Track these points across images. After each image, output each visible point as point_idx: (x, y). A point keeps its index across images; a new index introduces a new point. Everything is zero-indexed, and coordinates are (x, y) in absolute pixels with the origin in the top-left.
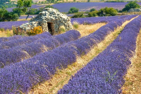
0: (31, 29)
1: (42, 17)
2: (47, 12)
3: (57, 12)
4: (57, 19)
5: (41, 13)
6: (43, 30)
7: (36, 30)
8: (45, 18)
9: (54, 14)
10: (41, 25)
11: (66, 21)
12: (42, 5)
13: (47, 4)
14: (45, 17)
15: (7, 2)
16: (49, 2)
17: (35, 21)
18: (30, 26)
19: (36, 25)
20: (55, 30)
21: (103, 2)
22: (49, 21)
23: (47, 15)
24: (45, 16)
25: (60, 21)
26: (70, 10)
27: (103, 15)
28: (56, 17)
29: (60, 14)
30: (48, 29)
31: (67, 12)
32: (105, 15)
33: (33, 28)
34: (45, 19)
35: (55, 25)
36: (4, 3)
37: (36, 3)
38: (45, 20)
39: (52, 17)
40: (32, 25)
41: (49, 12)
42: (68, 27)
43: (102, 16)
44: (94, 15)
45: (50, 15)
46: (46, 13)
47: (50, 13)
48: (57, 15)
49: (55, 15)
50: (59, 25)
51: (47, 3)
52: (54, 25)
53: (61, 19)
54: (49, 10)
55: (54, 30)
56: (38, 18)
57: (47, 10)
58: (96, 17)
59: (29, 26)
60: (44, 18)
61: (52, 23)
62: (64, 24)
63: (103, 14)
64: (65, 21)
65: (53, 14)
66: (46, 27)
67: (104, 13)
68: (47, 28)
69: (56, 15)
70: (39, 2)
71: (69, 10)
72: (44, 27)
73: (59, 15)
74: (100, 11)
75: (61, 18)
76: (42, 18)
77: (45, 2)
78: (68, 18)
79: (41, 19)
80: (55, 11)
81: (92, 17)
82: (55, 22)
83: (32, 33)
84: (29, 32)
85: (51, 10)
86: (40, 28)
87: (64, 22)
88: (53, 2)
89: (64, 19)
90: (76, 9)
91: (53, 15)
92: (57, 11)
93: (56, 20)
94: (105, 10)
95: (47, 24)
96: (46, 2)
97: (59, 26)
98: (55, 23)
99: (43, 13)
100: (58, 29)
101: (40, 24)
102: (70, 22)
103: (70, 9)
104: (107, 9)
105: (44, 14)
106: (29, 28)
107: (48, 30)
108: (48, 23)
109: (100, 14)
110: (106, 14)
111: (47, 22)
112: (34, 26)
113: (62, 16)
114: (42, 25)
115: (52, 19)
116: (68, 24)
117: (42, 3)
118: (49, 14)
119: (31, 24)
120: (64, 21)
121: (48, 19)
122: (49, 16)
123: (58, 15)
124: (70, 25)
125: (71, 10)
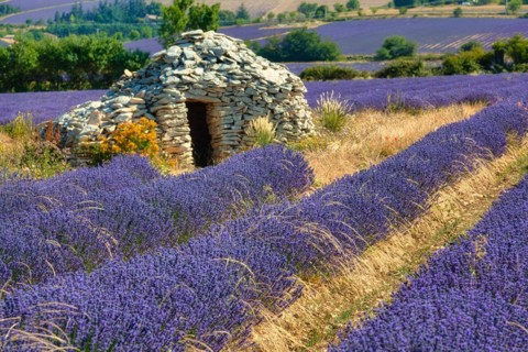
0: (105, 132)
1: (165, 73)
2: (189, 51)
3: (239, 50)
4: (234, 87)
5: (164, 55)
6: (167, 138)
7: (128, 137)
8: (177, 80)
9: (222, 58)
10: (154, 114)
11: (280, 96)
12: (281, 26)
13: (299, 25)
14: (179, 76)
15: (150, 13)
16: (307, 16)
17: (128, 94)
18: (101, 116)
19: (130, 115)
20: (224, 137)
21: (513, 17)
22: (197, 92)
23: (187, 63)
24: (176, 72)
25: (251, 97)
26: (384, 46)
27: (505, 66)
28: (231, 76)
29: (251, 60)
30: (191, 134)
31: (372, 56)
32: (510, 69)
33: (112, 128)
34: (178, 86)
35: (223, 113)
36: (140, 19)
37: (258, 21)
38: (174, 90)
39: (211, 76)
40: (112, 113)
41: (198, 49)
42: (290, 126)
43: (500, 71)
44: (467, 68)
45: (201, 65)
46: (183, 55)
47: (205, 57)
48: (235, 68)
49: (226, 66)
50: (245, 114)
51: (298, 21)
52: (221, 116)
53: (253, 85)
54: (201, 40)
55: (219, 139)
56: (148, 80)
57: (191, 40)
58: (475, 74)
59: (96, 116)
60: (171, 80)
61: (212, 104)
62: (272, 111)
63: (502, 63)
64: (274, 95)
65: (219, 61)
66: (182, 125)
67: (508, 60)
68: (187, 128)
69: (235, 65)
70: (270, 16)
71: (379, 48)
72: (168, 122)
73: (248, 63)
74: (493, 51)
75: (256, 78)
76: (162, 77)
77: (292, 15)
78: (289, 81)
79: (160, 82)
80: (228, 44)
81: (458, 73)
82: (226, 99)
83: (107, 153)
84: (92, 147)
85: (211, 43)
86: (150, 128)
87: (269, 100)
88: (323, 16)
89: (271, 83)
90: (404, 43)
91: (216, 67)
92: (243, 45)
93: (231, 91)
94: (511, 49)
95: (184, 109)
96: (297, 14)
97: (247, 118)
98: (224, 105)
99: (169, 54)
100: (243, 133)
101: (150, 108)
102: (300, 102)
103: (383, 43)
104: (519, 45)
105: (174, 58)
106: (94, 127)
107: (189, 137)
108: (189, 104)
109: (492, 62)
110: (516, 62)
111: (183, 97)
112: (118, 119)
113: (260, 72)
114: (159, 113)
115: (210, 86)
116: (291, 109)
117: (281, 19)
118: (199, 60)
119: (109, 106)
120: (270, 94)
121: (190, 84)
122: (200, 71)
123: (242, 64)
124: (301, 114)
125: (388, 46)
